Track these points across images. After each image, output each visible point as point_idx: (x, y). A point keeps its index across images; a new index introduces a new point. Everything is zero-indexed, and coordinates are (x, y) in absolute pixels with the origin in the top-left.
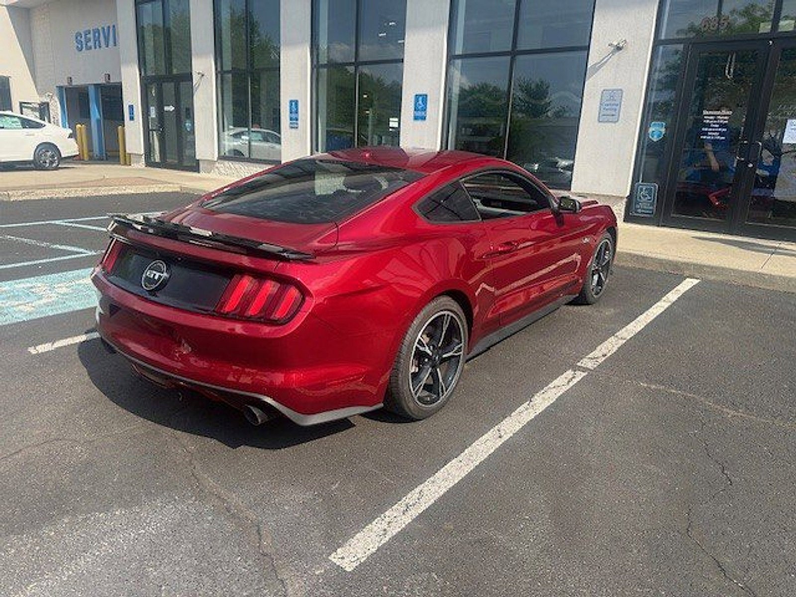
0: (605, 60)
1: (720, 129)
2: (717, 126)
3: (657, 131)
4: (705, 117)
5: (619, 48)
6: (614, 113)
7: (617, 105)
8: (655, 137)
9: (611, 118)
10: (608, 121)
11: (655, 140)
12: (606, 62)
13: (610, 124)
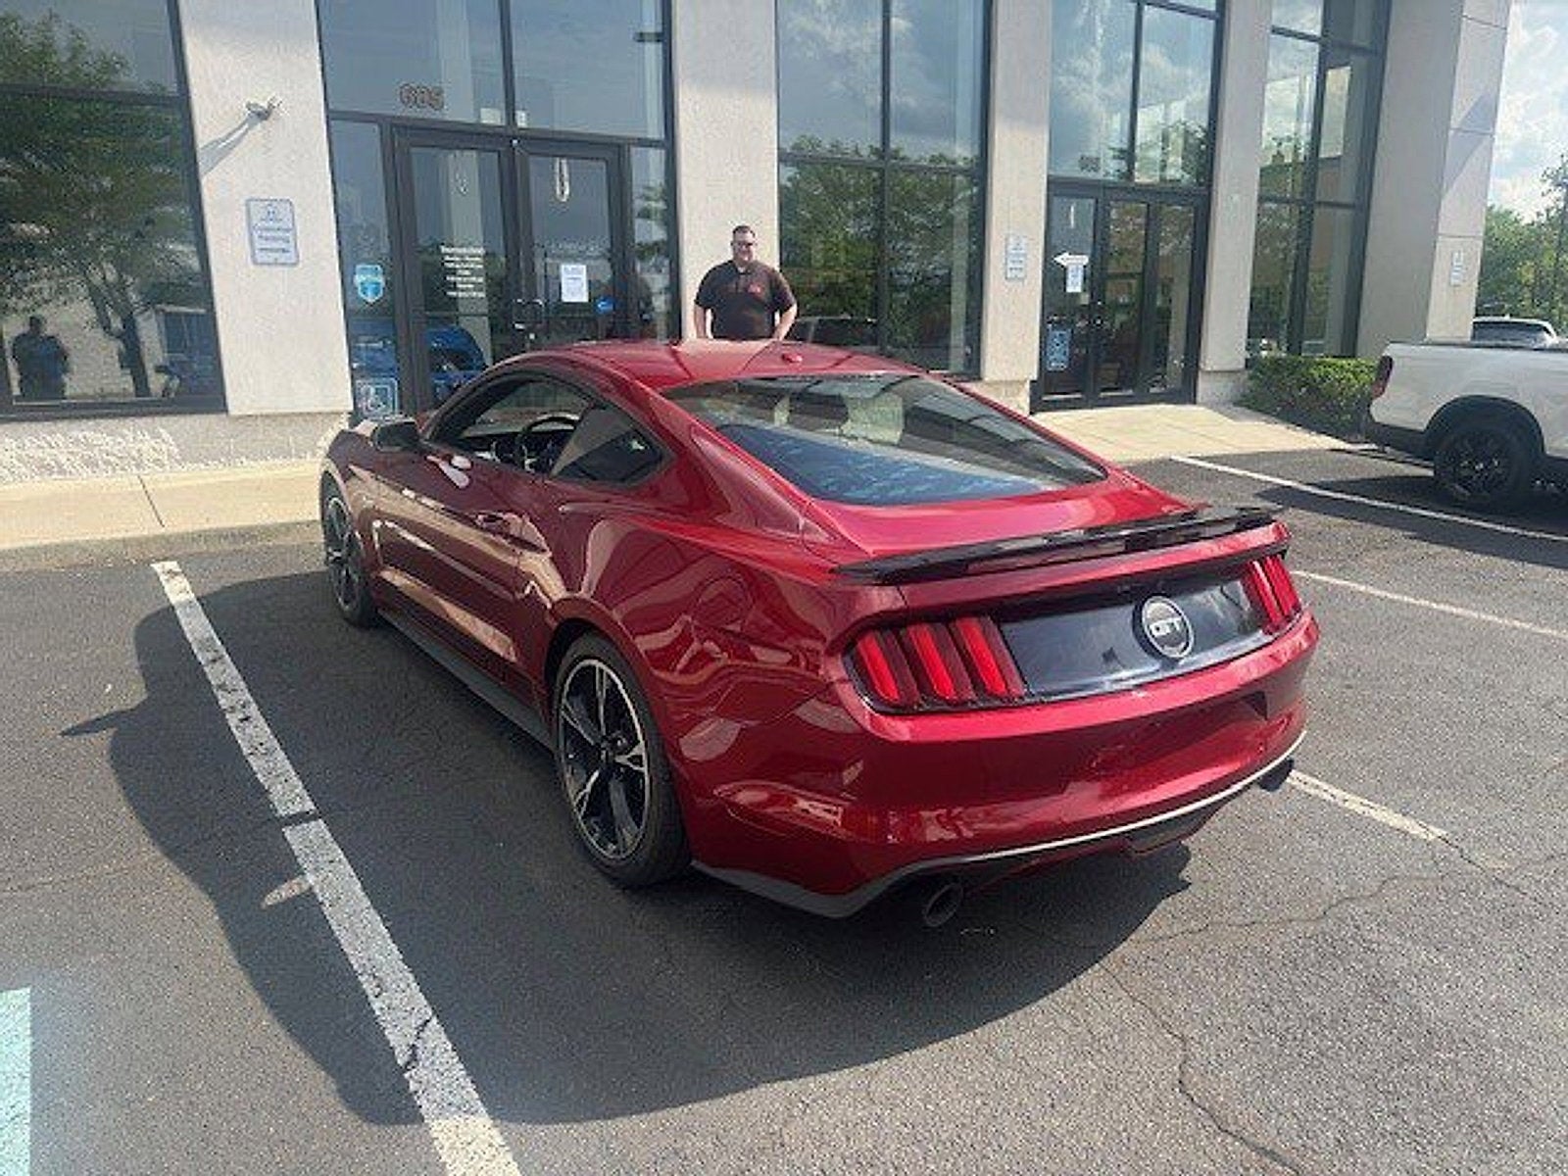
0: (236, 136)
1: (474, 279)
2: (467, 273)
3: (370, 280)
4: (447, 258)
5: (263, 115)
6: (284, 246)
7: (287, 230)
8: (369, 293)
9: (283, 257)
10: (276, 263)
11: (371, 300)
12: (239, 140)
13: (280, 268)
